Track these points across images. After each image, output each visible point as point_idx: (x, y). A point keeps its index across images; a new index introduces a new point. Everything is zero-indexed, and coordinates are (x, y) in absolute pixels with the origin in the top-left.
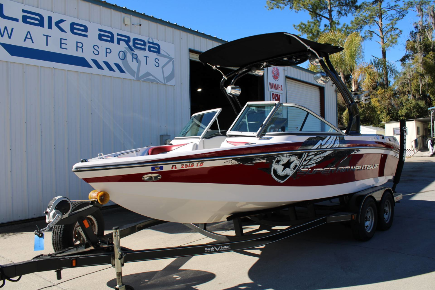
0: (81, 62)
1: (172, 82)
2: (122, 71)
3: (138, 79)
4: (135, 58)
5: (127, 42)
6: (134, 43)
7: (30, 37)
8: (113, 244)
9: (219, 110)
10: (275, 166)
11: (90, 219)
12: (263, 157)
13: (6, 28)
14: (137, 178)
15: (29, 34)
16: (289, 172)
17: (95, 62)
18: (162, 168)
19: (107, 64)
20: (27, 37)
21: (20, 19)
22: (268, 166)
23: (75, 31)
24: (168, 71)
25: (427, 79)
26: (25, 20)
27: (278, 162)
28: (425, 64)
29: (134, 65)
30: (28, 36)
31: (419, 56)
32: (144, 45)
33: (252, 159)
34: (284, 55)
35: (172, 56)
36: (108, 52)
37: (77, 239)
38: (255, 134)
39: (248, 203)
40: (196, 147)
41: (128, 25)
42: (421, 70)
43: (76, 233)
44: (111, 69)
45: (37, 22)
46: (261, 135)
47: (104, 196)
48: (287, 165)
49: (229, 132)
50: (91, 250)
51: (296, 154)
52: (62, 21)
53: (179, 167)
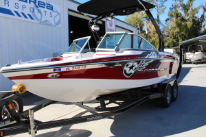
0: (8, 12)
1: (59, 26)
2: (32, 18)
3: (41, 23)
4: (39, 12)
5: (35, 3)
6: (39, 4)
8: (29, 118)
9: (89, 37)
10: (125, 68)
11: (14, 103)
12: (120, 63)
14: (44, 76)
16: (132, 71)
17: (16, 12)
18: (60, 70)
19: (23, 14)
22: (121, 68)
24: (57, 19)
25: (177, 30)
27: (127, 66)
28: (177, 22)
29: (38, 16)
31: (174, 19)
32: (44, 5)
33: (114, 64)
34: (123, 9)
35: (59, 12)
36: (24, 7)
37: (5, 115)
38: (114, 50)
39: (106, 90)
40: (77, 58)
42: (175, 25)
43: (4, 112)
44: (26, 17)
46: (117, 50)
47: (22, 88)
48: (131, 68)
49: (97, 49)
50: (15, 124)
51: (137, 61)
53: (71, 69)
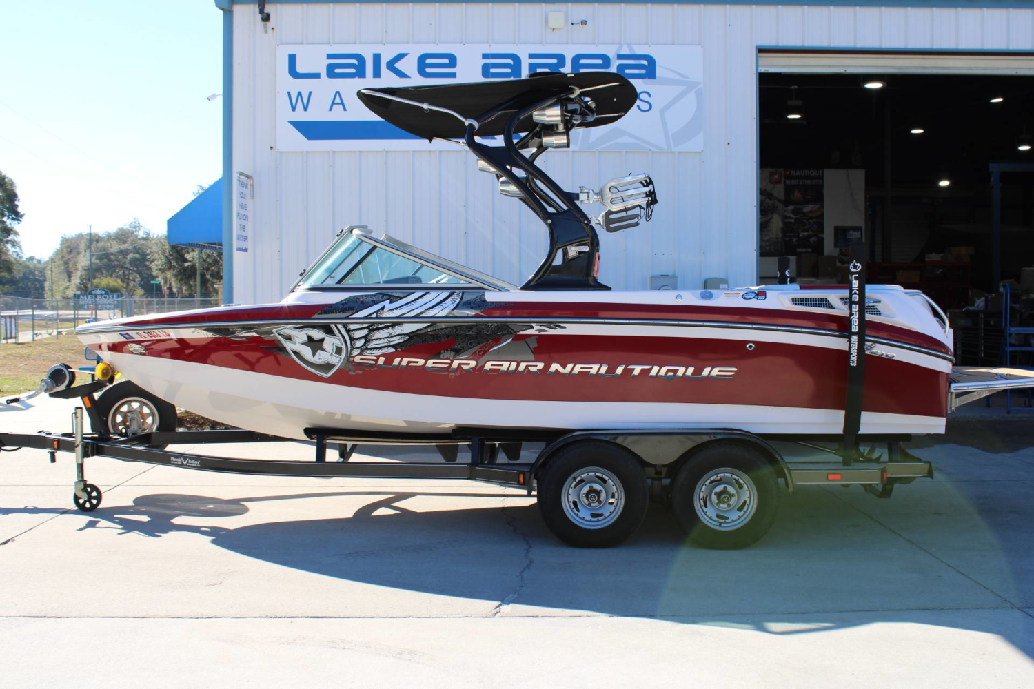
1: (694, 144)
3: (588, 147)
5: (556, 68)
6: (576, 67)
7: (340, 102)
13: (300, 94)
15: (338, 95)
16: (331, 358)
20: (336, 102)
21: (324, 73)
23: (428, 70)
24: (680, 117)
26: (331, 72)
27: (287, 338)
30: (338, 100)
41: (559, 29)
45: (353, 71)
48: (314, 345)
52: (400, 57)
